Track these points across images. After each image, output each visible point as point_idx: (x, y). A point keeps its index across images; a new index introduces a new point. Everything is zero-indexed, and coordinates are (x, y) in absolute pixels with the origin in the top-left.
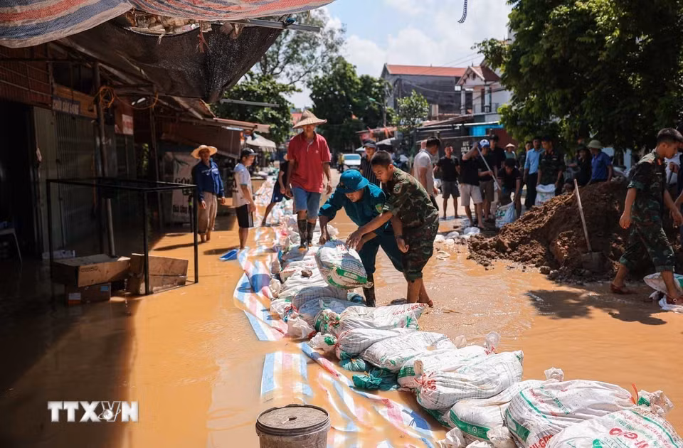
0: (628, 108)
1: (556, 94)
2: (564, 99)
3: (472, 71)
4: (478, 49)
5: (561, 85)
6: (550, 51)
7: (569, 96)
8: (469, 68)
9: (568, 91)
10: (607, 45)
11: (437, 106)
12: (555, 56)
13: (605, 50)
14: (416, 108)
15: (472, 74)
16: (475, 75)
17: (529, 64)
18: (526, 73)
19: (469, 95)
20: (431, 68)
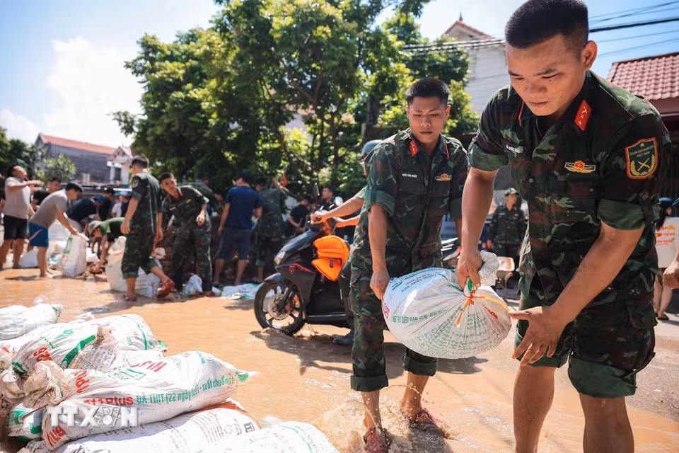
0: (224, 175)
1: (174, 161)
2: (180, 165)
3: (122, 150)
4: (113, 117)
5: (179, 154)
6: (169, 125)
7: (184, 163)
8: (120, 148)
9: (183, 160)
10: (209, 126)
11: (89, 175)
12: (172, 129)
13: (208, 129)
14: (63, 170)
15: (121, 153)
16: (124, 154)
17: (153, 133)
18: (152, 141)
19: (118, 170)
20: (86, 144)
